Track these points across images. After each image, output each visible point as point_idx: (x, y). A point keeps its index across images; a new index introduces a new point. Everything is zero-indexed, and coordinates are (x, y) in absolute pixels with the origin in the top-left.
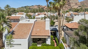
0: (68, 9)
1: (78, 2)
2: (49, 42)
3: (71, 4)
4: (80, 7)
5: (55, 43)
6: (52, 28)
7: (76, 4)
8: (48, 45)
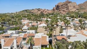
0: (66, 12)
1: (76, 5)
2: (48, 47)
3: (69, 7)
4: (78, 9)
5: (51, 47)
6: (50, 39)
7: (74, 7)
8: (48, 48)
